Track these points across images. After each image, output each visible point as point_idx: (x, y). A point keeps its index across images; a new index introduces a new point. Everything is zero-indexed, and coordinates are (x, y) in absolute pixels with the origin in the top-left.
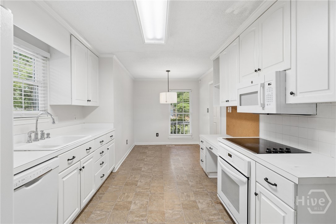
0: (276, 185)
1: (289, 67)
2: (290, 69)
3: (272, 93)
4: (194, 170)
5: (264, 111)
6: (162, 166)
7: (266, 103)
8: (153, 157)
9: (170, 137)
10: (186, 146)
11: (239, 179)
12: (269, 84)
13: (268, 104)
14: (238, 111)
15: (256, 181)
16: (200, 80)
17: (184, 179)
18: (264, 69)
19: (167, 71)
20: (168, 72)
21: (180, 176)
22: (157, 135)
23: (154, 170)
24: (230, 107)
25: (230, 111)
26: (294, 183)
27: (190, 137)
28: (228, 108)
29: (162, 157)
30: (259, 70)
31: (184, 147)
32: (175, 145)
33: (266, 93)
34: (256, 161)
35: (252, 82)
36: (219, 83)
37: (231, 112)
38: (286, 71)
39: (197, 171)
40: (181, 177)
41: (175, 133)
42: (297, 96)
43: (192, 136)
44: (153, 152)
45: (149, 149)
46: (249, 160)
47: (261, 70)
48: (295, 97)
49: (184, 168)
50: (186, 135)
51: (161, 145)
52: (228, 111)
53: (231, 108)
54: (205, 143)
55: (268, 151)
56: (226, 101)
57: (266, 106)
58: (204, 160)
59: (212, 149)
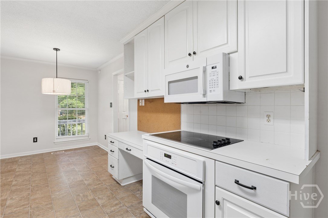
0: (255, 188)
1: (235, 49)
2: (237, 51)
3: (218, 78)
4: (100, 181)
5: (206, 98)
6: (48, 186)
7: (208, 90)
8: (30, 174)
9: (56, 141)
10: (81, 150)
11: (187, 186)
12: (213, 68)
13: (211, 91)
14: (166, 101)
15: (216, 186)
16: (100, 70)
17: (90, 198)
18: (200, 52)
19: (54, 49)
20: (57, 51)
21: (81, 195)
22: (35, 140)
23: (32, 198)
24: (142, 99)
25: (143, 103)
26: (288, 183)
27: (87, 138)
28: (140, 101)
29: (45, 172)
30: (194, 53)
31: (78, 151)
32: (65, 151)
33: (209, 78)
34: (215, 160)
35: (188, 66)
36: (134, 70)
37: (143, 105)
38: (230, 55)
39: (105, 180)
40: (84, 196)
41: (63, 134)
42: (245, 80)
43: (88, 136)
44: (28, 166)
45: (21, 163)
46: (203, 159)
47: (197, 54)
48: (243, 82)
49: (86, 180)
50: (78, 136)
51: (42, 154)
52: (140, 104)
53: (143, 101)
54: (116, 143)
55: (215, 144)
56: (145, 91)
57: (208, 93)
58: (115, 165)
59: (130, 150)
